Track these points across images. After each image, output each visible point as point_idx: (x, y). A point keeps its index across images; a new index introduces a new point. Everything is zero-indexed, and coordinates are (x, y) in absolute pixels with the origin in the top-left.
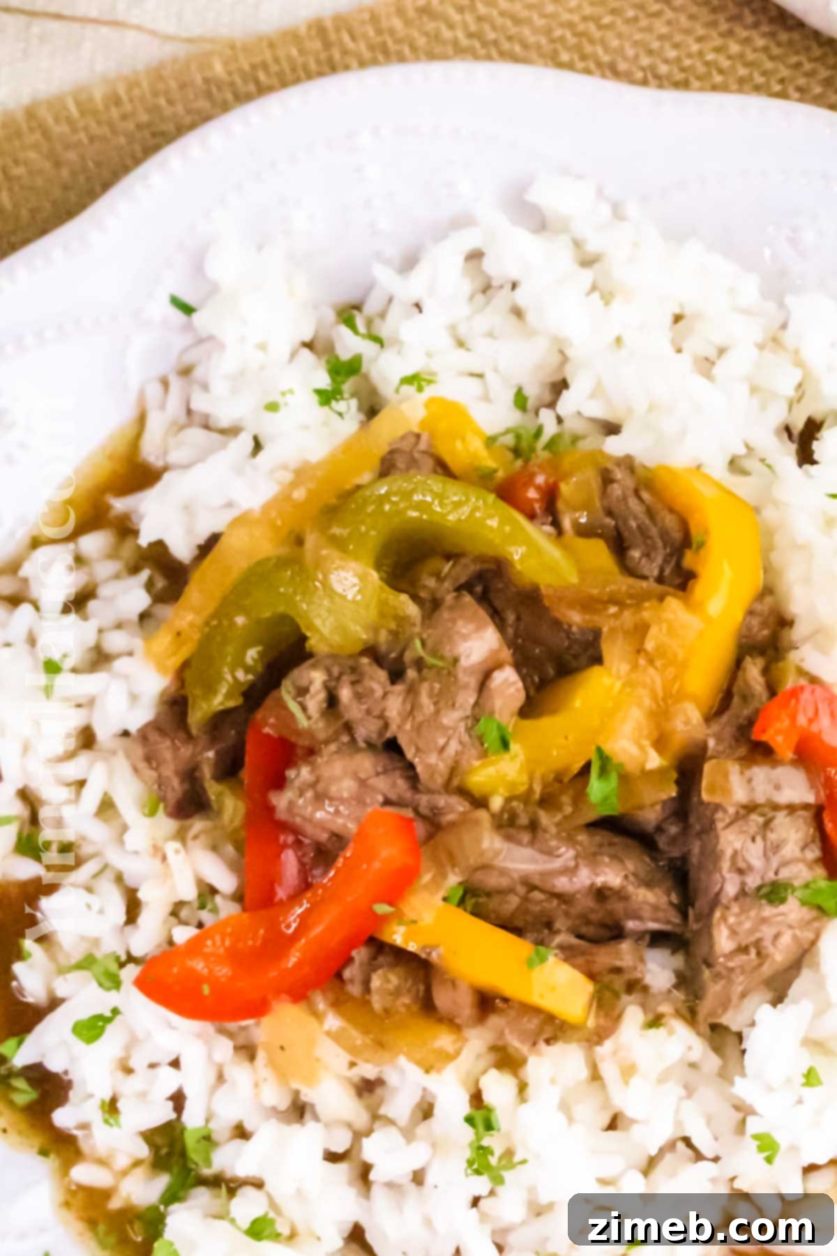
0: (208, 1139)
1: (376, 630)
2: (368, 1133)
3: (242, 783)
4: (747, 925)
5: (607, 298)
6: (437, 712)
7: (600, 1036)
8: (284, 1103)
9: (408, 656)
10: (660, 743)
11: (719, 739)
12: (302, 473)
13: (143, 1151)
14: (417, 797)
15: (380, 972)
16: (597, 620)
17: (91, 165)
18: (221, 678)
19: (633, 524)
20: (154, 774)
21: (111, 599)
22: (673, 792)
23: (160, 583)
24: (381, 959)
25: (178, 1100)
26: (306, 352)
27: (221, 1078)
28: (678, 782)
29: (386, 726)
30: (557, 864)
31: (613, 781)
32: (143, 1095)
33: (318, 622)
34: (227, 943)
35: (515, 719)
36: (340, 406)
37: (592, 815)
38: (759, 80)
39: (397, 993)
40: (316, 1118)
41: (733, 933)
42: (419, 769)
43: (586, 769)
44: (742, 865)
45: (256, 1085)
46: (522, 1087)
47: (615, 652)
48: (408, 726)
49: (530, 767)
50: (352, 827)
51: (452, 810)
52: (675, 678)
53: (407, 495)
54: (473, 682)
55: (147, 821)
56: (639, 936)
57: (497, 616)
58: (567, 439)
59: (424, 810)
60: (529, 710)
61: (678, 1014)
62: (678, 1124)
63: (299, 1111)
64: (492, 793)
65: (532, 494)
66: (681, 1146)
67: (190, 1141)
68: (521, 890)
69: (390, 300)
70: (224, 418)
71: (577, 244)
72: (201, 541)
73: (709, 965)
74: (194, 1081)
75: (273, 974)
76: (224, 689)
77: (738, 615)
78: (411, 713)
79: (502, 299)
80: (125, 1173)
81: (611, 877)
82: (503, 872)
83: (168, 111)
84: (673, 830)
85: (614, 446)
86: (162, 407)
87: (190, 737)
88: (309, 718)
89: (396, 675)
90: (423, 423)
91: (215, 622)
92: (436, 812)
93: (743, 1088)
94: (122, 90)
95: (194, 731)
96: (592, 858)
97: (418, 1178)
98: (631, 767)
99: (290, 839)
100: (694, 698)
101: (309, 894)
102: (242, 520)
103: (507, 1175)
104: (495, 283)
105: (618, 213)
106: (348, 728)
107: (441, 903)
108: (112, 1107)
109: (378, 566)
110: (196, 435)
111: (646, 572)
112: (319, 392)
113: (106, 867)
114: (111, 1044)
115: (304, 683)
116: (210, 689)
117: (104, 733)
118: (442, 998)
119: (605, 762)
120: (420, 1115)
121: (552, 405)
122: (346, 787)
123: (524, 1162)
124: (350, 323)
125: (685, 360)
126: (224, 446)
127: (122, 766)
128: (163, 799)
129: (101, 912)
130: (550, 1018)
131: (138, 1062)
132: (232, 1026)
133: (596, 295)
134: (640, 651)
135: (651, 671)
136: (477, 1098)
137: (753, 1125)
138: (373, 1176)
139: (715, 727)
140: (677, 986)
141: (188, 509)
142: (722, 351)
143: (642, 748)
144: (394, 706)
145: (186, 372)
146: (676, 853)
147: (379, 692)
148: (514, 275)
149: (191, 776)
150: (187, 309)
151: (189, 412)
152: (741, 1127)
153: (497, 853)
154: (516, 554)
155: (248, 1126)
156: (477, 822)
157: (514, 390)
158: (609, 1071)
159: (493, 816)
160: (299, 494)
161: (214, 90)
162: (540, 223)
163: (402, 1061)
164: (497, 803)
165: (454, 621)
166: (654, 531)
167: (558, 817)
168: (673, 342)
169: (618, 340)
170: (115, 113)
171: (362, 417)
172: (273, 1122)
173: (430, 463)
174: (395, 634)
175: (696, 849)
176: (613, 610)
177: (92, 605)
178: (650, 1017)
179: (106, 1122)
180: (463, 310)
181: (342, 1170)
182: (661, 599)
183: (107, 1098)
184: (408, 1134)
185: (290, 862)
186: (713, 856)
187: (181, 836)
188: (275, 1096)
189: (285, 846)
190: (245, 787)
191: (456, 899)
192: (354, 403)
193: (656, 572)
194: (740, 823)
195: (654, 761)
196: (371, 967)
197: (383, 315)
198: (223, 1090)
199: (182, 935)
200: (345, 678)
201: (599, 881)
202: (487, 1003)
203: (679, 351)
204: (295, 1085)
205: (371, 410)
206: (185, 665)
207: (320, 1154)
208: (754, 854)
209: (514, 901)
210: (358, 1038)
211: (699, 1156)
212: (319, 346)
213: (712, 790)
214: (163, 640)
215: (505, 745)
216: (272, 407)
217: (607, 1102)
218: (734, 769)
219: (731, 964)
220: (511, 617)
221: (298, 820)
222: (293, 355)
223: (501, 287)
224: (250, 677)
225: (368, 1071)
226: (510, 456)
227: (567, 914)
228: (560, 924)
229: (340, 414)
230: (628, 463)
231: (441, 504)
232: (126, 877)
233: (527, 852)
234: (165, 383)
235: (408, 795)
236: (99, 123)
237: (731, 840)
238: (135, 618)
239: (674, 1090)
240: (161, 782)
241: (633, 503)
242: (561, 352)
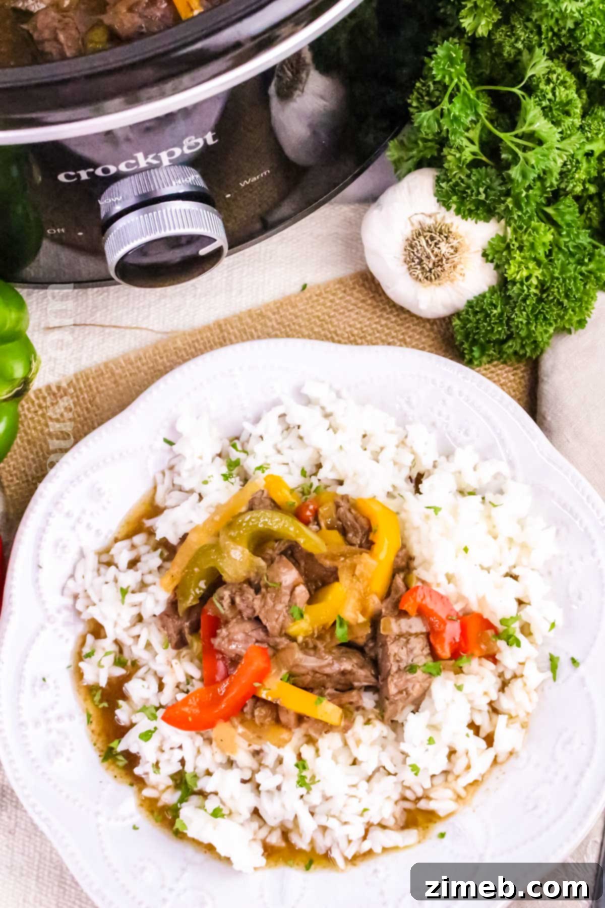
0: (196, 777)
1: (249, 572)
2: (259, 771)
3: (200, 635)
4: (402, 683)
5: (335, 432)
6: (274, 606)
7: (346, 729)
8: (224, 761)
9: (262, 583)
10: (363, 612)
11: (387, 608)
12: (218, 507)
13: (170, 782)
14: (269, 639)
15: (258, 709)
16: (336, 564)
17: (131, 384)
18: (190, 594)
19: (349, 523)
20: (166, 632)
21: (146, 562)
22: (369, 631)
23: (166, 554)
24: (258, 704)
25: (183, 762)
26: (218, 459)
27: (199, 752)
28: (371, 626)
29: (254, 611)
30: (325, 662)
31: (346, 628)
32: (169, 760)
33: (226, 570)
34: (198, 700)
35: (306, 605)
36: (232, 480)
37: (339, 642)
38: (394, 334)
39: (265, 717)
40: (238, 767)
41: (396, 685)
42: (269, 628)
43: (334, 624)
44: (398, 658)
45: (213, 755)
46: (317, 751)
47: (343, 576)
48: (263, 612)
49: (312, 624)
50: (244, 652)
51: (282, 643)
52: (368, 586)
53: (258, 519)
54: (288, 592)
55: (164, 651)
56: (360, 689)
57: (297, 564)
58: (322, 488)
59: (271, 644)
60: (311, 601)
61: (377, 718)
62: (380, 761)
63: (230, 763)
64: (298, 635)
65: (308, 513)
66: (382, 769)
67: (188, 778)
68: (311, 674)
69: (250, 435)
70: (187, 486)
71: (323, 408)
72: (181, 537)
73: (387, 699)
74: (188, 753)
75: (216, 711)
76: (191, 598)
77: (392, 558)
78: (264, 606)
79: (295, 432)
80: (164, 791)
81: (347, 666)
82: (304, 667)
83: (160, 361)
84: (371, 645)
85: (341, 490)
86: (163, 483)
87: (179, 618)
88: (224, 609)
89: (257, 590)
90: (265, 486)
91: (186, 571)
92: (277, 644)
93: (403, 747)
94: (142, 354)
95: (181, 614)
96: (338, 659)
97: (279, 788)
98: (352, 622)
99: (220, 656)
100: (376, 594)
101: (228, 679)
102: (196, 529)
103: (312, 786)
104: (291, 426)
105: (339, 395)
106: (240, 612)
107: (280, 681)
108: (157, 765)
109: (249, 547)
110: (176, 494)
111: (354, 542)
112: (224, 475)
113: (149, 669)
114: (155, 741)
115: (221, 595)
116: (186, 597)
117: (146, 616)
118: (283, 718)
119: (342, 622)
120: (278, 763)
121: (315, 474)
122: (240, 636)
123: (319, 781)
124: (234, 446)
125: (368, 453)
126: (187, 499)
127: (154, 628)
128: (170, 641)
129: (148, 688)
130: (326, 724)
131: (166, 747)
132: (203, 732)
133: (331, 430)
134: (353, 575)
135: (358, 583)
136: (299, 756)
137: (409, 761)
138: (261, 788)
139: (385, 604)
140: (376, 707)
141: (174, 524)
142: (382, 449)
143: (356, 615)
144: (257, 604)
145: (171, 468)
146: (372, 654)
147: (251, 598)
148: (298, 423)
149: (180, 633)
150: (171, 443)
151: (173, 485)
152: (404, 762)
153: (301, 660)
154: (301, 541)
155: (211, 770)
156: (293, 648)
157: (301, 469)
158: (351, 742)
159: (299, 645)
160: (217, 518)
161: (178, 352)
162: (308, 402)
163: (268, 743)
164: (300, 639)
165: (279, 568)
166: (357, 526)
167: (324, 644)
168: (362, 447)
169: (341, 447)
170: (139, 364)
171: (242, 483)
172: (220, 769)
173: (268, 502)
174: (257, 574)
175: (380, 651)
176: (342, 559)
177: (139, 564)
178: (366, 719)
179: (155, 772)
180: (278, 438)
181: (248, 786)
182: (361, 553)
183: (154, 762)
184: (274, 772)
185: (221, 665)
186: (386, 655)
187: (178, 656)
188: (220, 758)
189: (218, 659)
190: (202, 637)
191: (286, 679)
192: (238, 479)
193: (359, 542)
194: (397, 642)
195: (361, 619)
196: (254, 707)
197: (248, 441)
198: (199, 758)
199: (181, 697)
200: (237, 593)
201: (342, 668)
202: (301, 719)
203: (365, 449)
204: (228, 754)
205: (245, 480)
206: (176, 588)
207: (239, 780)
208: (403, 653)
209: (309, 678)
210: (251, 736)
211: (389, 774)
212: (223, 454)
213: (384, 630)
214: (167, 579)
215: (302, 616)
216: (205, 482)
217: (351, 754)
218: (393, 620)
219: (396, 698)
220: (303, 564)
221: (223, 650)
222: (213, 460)
223: (294, 427)
224: (202, 591)
225: (256, 747)
226: (301, 495)
227: (330, 682)
228: (329, 685)
229: (232, 483)
230: (345, 498)
231: (272, 522)
232: (158, 673)
233: (313, 659)
234: (163, 473)
235: (265, 638)
236: (133, 368)
237: (393, 649)
238: (155, 568)
239: (378, 748)
240: (169, 636)
241: (349, 515)
242: (318, 452)
